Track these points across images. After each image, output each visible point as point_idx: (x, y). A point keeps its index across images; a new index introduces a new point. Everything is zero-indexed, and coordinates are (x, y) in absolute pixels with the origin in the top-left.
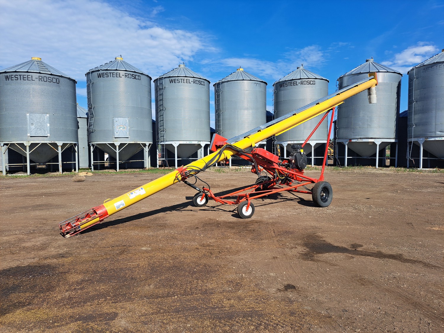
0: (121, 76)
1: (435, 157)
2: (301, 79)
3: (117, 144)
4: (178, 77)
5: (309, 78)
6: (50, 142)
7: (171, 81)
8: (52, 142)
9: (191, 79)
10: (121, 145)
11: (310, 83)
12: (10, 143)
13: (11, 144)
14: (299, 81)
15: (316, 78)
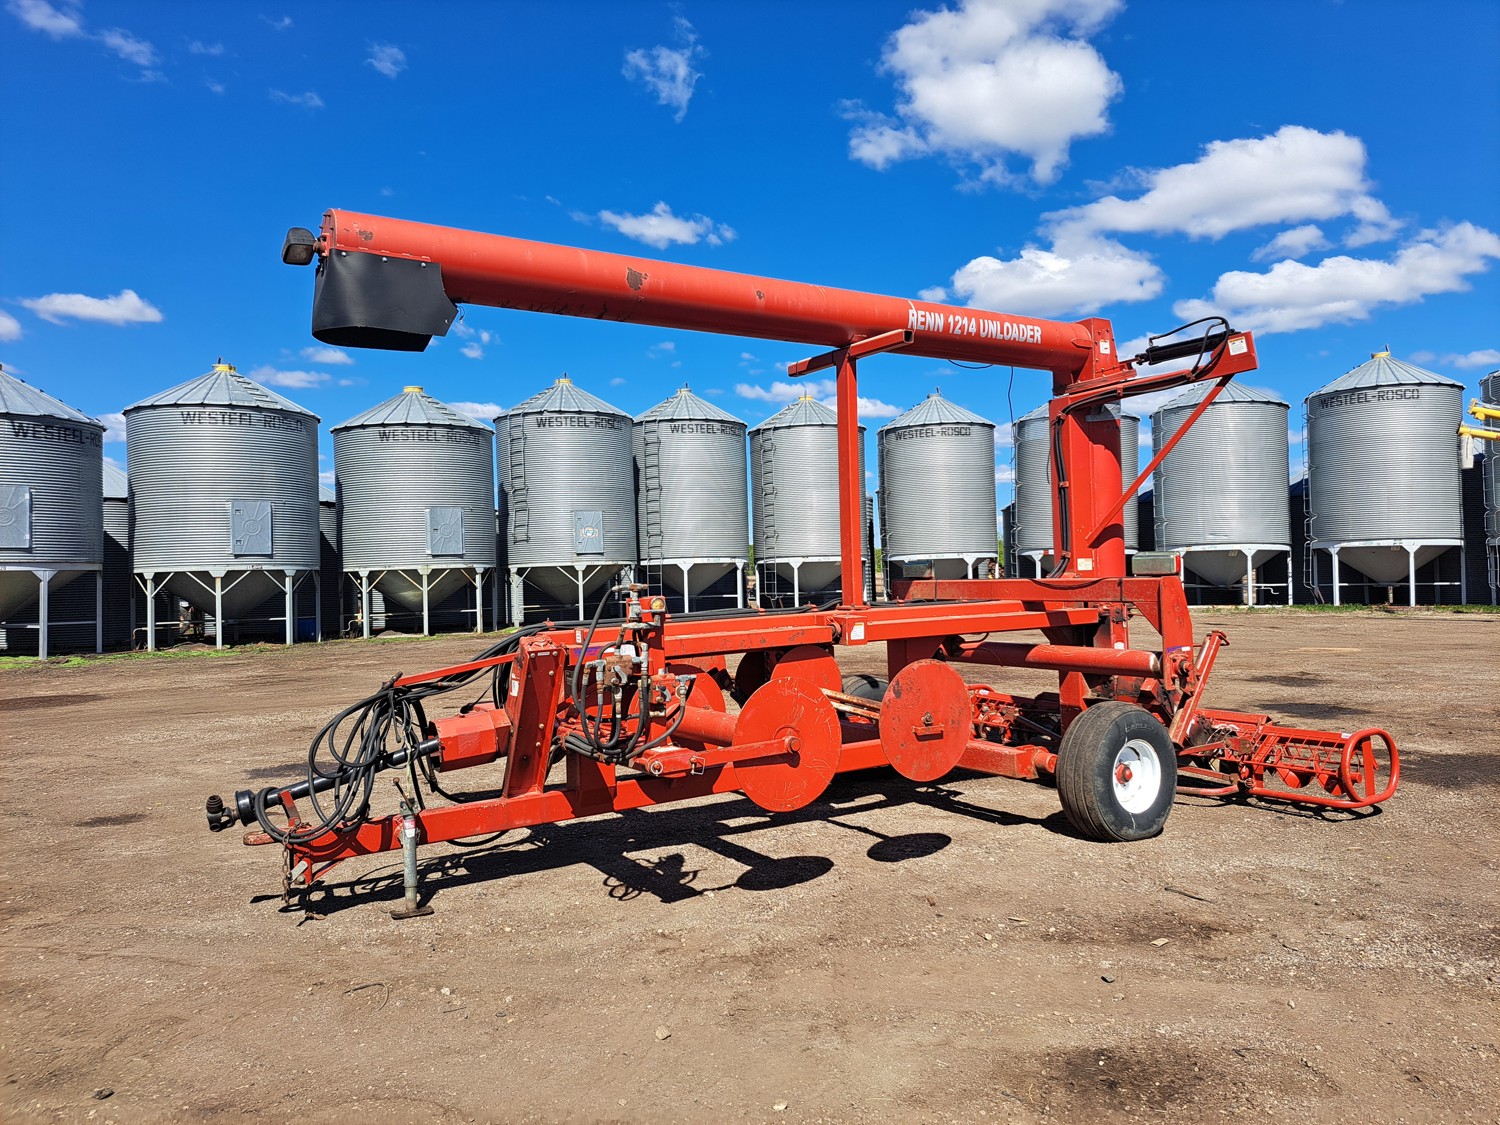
0: (588, 423)
1: (1208, 583)
2: (941, 424)
3: (580, 567)
4: (690, 420)
5: (958, 423)
6: (465, 566)
7: (674, 430)
8: (469, 566)
9: (717, 426)
10: (589, 569)
11: (960, 433)
12: (388, 569)
13: (388, 571)
14: (939, 428)
15: (972, 424)
